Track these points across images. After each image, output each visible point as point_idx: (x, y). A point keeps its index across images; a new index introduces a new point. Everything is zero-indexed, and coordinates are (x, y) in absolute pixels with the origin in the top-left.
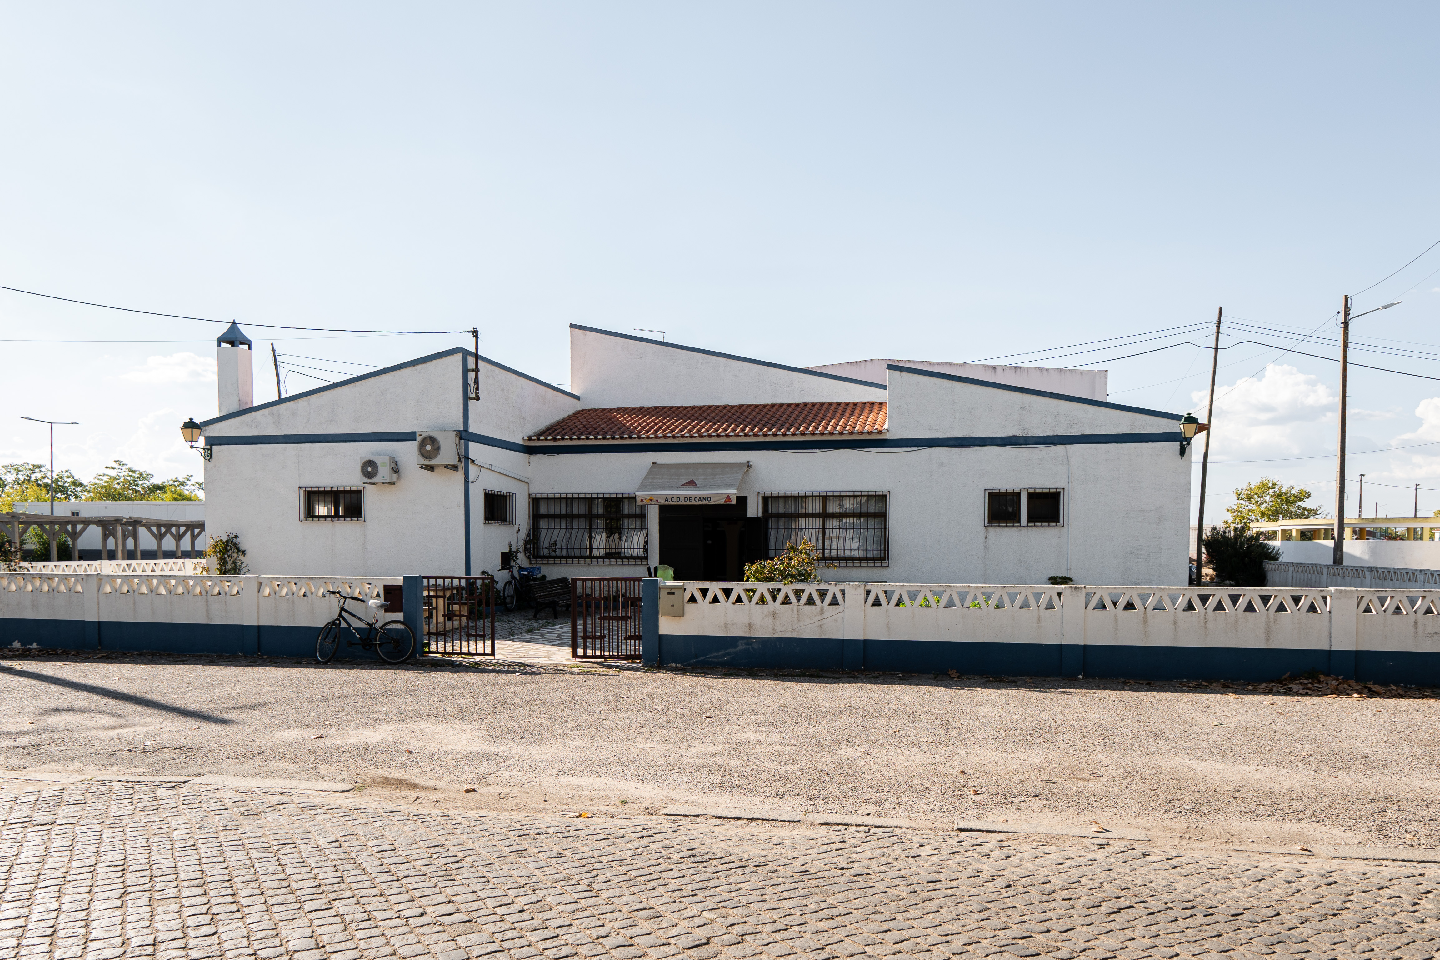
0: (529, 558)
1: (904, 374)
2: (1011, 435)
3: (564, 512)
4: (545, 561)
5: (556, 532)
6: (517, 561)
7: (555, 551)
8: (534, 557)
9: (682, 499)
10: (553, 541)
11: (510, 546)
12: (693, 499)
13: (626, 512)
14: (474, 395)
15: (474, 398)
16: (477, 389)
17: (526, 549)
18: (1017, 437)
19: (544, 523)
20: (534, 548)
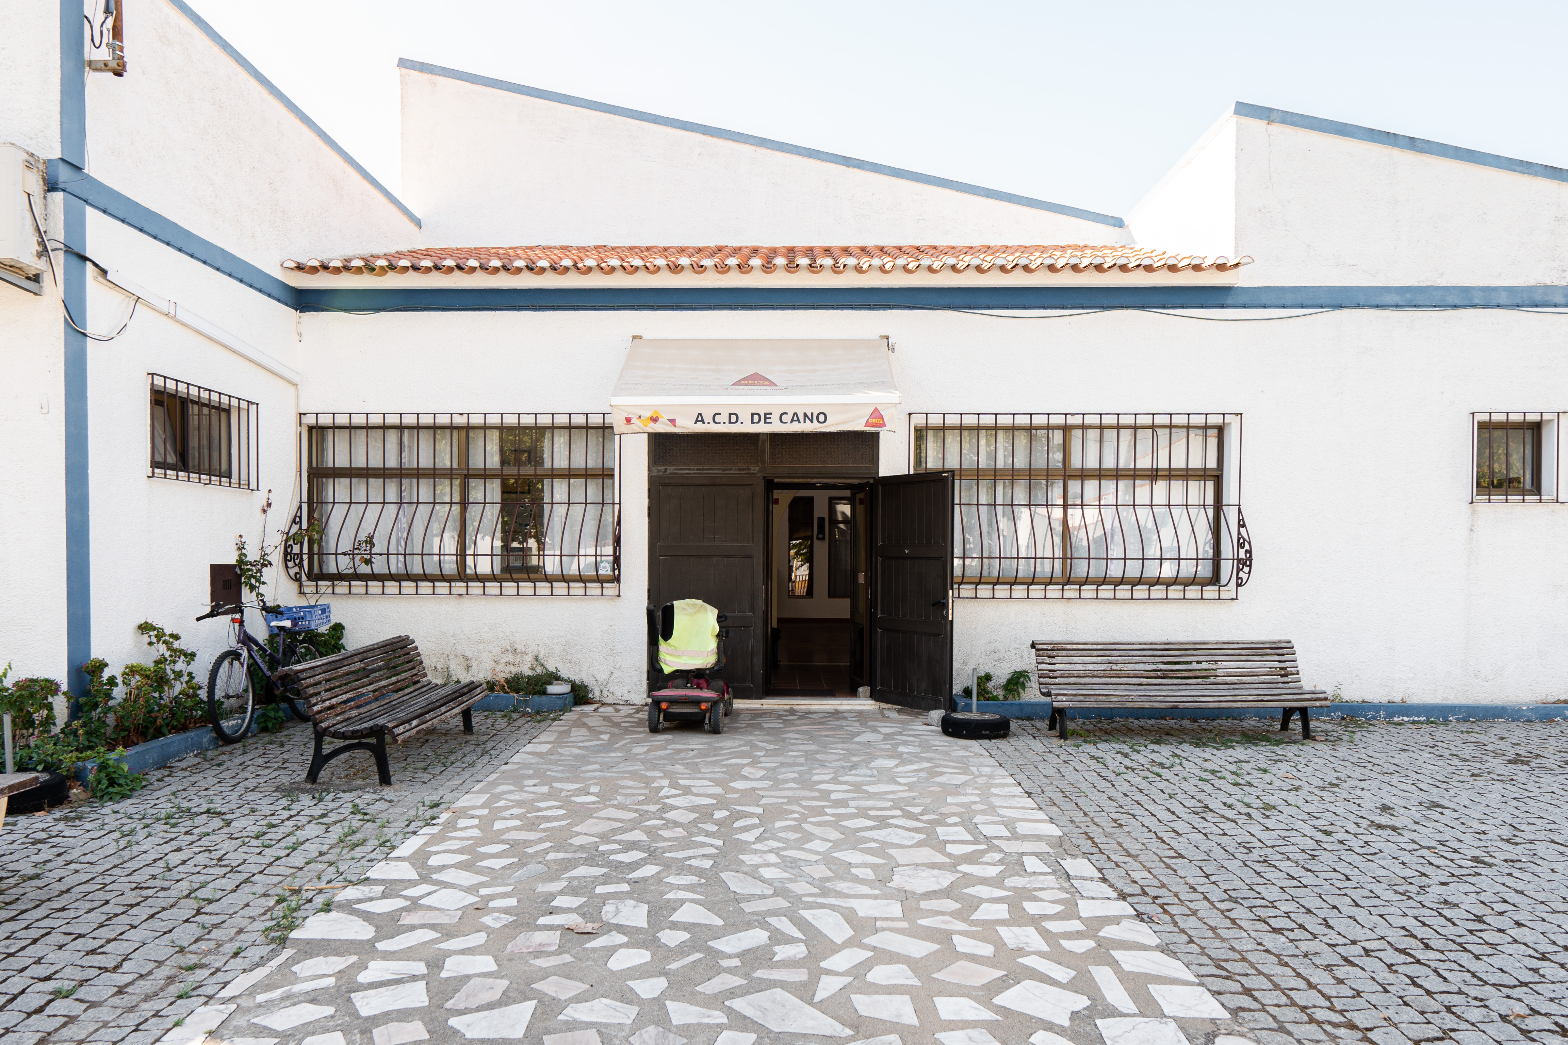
0: (297, 579)
1: (1276, 128)
2: (1532, 282)
3: (392, 462)
4: (342, 587)
5: (373, 511)
6: (262, 589)
7: (368, 562)
8: (311, 577)
9: (745, 417)
10: (362, 536)
11: (241, 547)
12: (775, 418)
13: (561, 462)
14: (103, 54)
15: (105, 67)
16: (117, 32)
17: (287, 555)
18: (1546, 287)
19: (338, 489)
20: (311, 554)
